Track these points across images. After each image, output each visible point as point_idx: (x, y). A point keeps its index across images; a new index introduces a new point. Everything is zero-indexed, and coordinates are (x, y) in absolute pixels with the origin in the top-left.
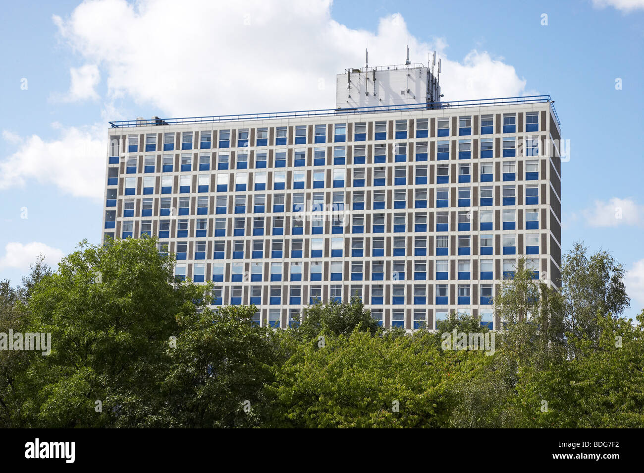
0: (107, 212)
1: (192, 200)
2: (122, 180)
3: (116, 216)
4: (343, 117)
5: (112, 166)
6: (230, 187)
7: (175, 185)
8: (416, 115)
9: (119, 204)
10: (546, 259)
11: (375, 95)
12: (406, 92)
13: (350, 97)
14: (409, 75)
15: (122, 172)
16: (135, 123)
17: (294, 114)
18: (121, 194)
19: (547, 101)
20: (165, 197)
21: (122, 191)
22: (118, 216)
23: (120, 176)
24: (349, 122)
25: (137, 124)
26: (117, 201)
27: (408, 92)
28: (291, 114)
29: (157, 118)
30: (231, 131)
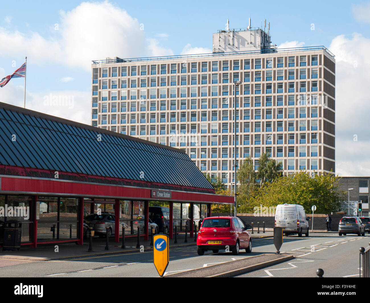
0: (93, 110)
1: (137, 103)
2: (100, 92)
3: (98, 112)
4: (216, 58)
5: (94, 85)
6: (157, 96)
7: (128, 95)
8: (255, 57)
9: (99, 105)
10: (321, 133)
11: (233, 45)
12: (250, 43)
13: (220, 46)
14: (251, 34)
15: (100, 88)
16: (106, 61)
17: (190, 56)
18: (100, 100)
19: (322, 49)
20: (123, 102)
21: (100, 98)
22: (99, 112)
23: (99, 90)
24: (219, 60)
25: (106, 62)
26: (98, 104)
27: (251, 43)
28: (188, 56)
29: (117, 58)
30: (157, 65)
